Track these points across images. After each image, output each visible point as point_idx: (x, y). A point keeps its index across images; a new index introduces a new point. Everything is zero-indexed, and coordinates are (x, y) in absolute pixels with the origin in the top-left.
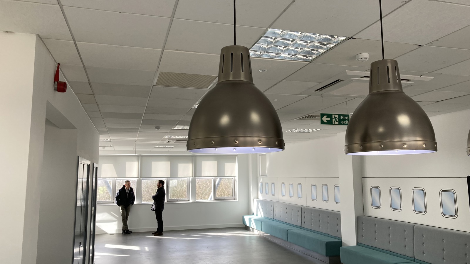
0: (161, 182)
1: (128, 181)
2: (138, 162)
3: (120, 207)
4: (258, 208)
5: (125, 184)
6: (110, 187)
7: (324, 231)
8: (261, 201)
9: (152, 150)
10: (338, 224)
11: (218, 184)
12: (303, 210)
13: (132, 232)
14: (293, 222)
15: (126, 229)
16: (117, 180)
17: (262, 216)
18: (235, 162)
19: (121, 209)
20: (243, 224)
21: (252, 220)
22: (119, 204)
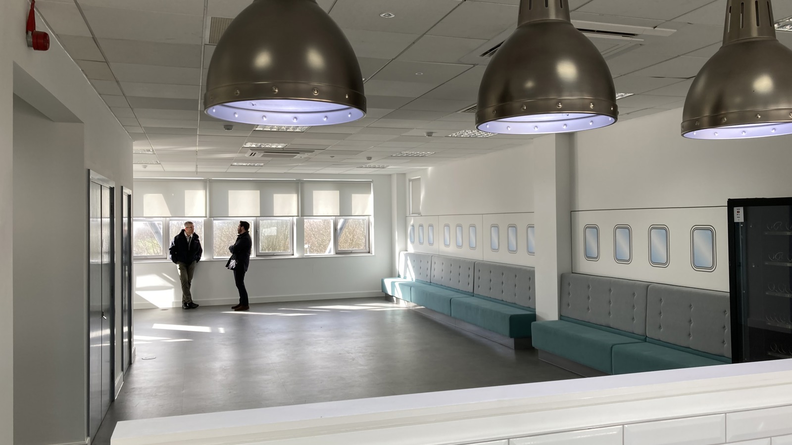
0: (245, 225)
1: (190, 223)
2: (204, 191)
3: (178, 266)
4: (406, 266)
5: (184, 228)
6: (160, 233)
7: (509, 300)
8: (411, 255)
9: (228, 171)
10: (531, 288)
11: (341, 229)
12: (475, 267)
13: (198, 305)
14: (461, 287)
15: (189, 301)
16: (171, 220)
17: (412, 279)
18: (369, 192)
19: (179, 269)
20: (382, 291)
21: (397, 284)
22: (175, 259)
